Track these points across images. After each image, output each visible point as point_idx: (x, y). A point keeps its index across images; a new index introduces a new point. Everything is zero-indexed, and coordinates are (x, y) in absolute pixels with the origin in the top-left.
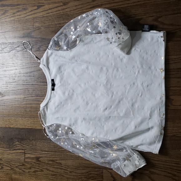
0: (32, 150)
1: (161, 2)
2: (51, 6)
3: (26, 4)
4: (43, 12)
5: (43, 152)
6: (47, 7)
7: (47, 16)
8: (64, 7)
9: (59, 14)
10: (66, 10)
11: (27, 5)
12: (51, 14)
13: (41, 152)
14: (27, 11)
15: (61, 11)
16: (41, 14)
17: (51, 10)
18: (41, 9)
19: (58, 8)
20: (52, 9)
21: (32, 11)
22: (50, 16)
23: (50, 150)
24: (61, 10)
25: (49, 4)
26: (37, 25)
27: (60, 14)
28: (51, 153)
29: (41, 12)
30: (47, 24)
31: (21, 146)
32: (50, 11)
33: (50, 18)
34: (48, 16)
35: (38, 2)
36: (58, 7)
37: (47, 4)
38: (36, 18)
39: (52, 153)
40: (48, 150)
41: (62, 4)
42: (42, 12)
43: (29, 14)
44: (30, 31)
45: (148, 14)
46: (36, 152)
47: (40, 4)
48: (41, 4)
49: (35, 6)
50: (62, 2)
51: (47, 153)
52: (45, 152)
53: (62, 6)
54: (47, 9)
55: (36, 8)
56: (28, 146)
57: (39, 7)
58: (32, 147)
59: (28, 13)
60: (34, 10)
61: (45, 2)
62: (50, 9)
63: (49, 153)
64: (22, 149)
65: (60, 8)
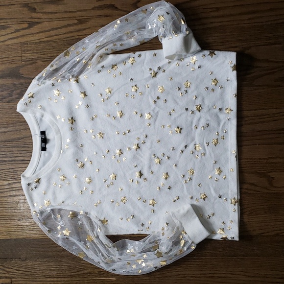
0: (27, 277)
1: (248, 25)
2: (55, 24)
3: (6, 19)
4: (40, 35)
5: (49, 279)
6: (46, 25)
7: (48, 41)
8: (80, 27)
9: (71, 38)
10: (84, 31)
11: (8, 21)
12: (56, 37)
13: (44, 279)
14: (8, 31)
15: (75, 34)
16: (37, 37)
17: (55, 31)
18: (35, 29)
19: (69, 28)
20: (56, 29)
21: (17, 31)
22: (55, 41)
23: (62, 274)
24: (75, 31)
25: (51, 20)
26: (29, 55)
27: (73, 38)
28: (63, 279)
29: (35, 34)
30: (49, 55)
31: (5, 272)
32: (53, 33)
33: (54, 44)
34: (50, 41)
35: (30, 17)
36: (69, 25)
37: (47, 20)
38: (26, 43)
39: (66, 279)
40: (58, 274)
41: (76, 21)
42: (38, 33)
43: (14, 37)
44: (14, 66)
45: (227, 43)
46: (35, 279)
47: (33, 20)
48: (36, 20)
49: (23, 22)
50: (75, 17)
51: (55, 279)
52: (52, 279)
53: (76, 24)
54: (47, 29)
55: (26, 25)
56: (17, 270)
57: (31, 25)
58: (25, 271)
59: (10, 35)
60: (21, 30)
61: (43, 17)
62: (53, 29)
63: (59, 279)
64: (6, 278)
65: (72, 28)
